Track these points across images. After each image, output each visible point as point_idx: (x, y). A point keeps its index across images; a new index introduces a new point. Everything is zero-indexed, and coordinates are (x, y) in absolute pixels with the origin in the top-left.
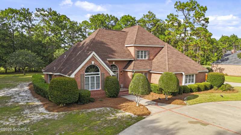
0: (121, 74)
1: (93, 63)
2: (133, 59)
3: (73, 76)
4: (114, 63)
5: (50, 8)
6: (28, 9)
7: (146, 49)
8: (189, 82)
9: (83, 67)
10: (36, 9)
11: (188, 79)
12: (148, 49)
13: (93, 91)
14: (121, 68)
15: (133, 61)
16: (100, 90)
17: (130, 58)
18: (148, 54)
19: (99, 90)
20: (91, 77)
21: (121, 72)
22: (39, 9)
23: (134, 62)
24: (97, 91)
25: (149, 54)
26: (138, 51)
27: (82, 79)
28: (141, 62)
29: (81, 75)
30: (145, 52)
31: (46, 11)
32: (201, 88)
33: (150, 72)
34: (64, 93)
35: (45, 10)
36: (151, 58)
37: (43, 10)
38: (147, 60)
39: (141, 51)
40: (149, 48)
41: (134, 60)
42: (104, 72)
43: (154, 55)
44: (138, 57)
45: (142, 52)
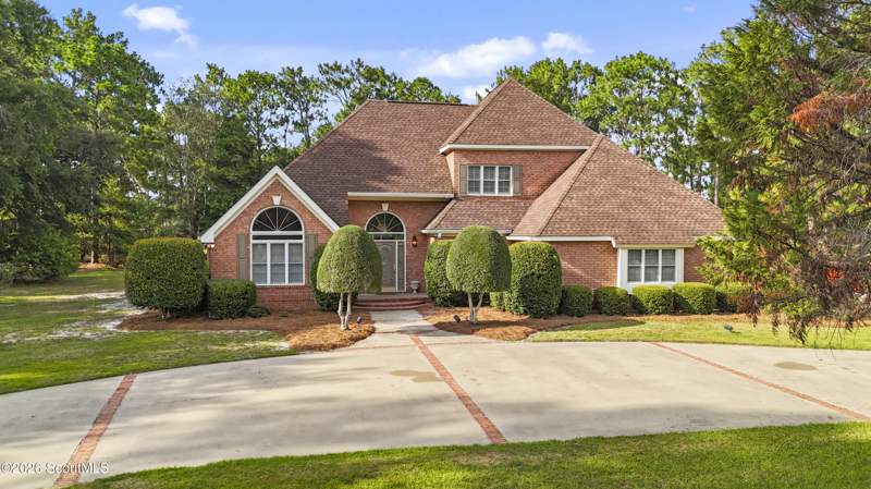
0: (415, 246)
1: (277, 200)
2: (452, 196)
3: (208, 237)
4: (385, 208)
5: (359, 60)
6: (300, 69)
7: (504, 160)
8: (647, 279)
9: (244, 212)
10: (320, 66)
11: (643, 266)
12: (517, 160)
13: (277, 288)
14: (414, 225)
15: (451, 199)
16: (303, 287)
17: (441, 192)
18: (515, 179)
19: (297, 288)
20: (272, 245)
21: (415, 239)
22: (327, 65)
23: (453, 202)
24: (290, 288)
25: (519, 177)
26: (474, 168)
27: (242, 249)
28: (484, 207)
29: (238, 235)
30: (504, 169)
31: (347, 71)
32: (690, 301)
33: (508, 238)
34: (148, 278)
35: (344, 67)
36: (530, 190)
37: (337, 68)
38: (510, 198)
39: (485, 168)
40: (520, 156)
41: (455, 198)
42: (318, 231)
43: (544, 180)
44: (474, 186)
45: (489, 169)
